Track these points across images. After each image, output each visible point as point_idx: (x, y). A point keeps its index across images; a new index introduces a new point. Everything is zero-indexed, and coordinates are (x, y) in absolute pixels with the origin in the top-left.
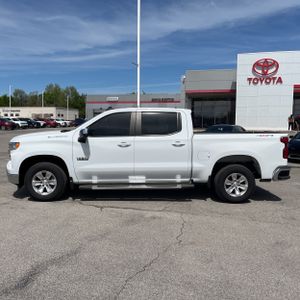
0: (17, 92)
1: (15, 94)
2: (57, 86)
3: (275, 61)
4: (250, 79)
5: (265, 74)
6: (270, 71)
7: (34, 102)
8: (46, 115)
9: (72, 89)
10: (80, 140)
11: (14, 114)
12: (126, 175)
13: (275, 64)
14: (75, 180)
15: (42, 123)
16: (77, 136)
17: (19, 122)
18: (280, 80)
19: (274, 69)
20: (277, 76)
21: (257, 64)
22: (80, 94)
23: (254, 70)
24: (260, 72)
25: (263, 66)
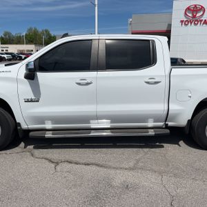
0: (6, 34)
1: (5, 35)
2: (36, 29)
3: (202, 7)
4: (182, 21)
5: (194, 17)
7: (18, 41)
8: (28, 51)
9: (46, 31)
10: (27, 77)
11: (5, 49)
12: (87, 119)
13: (202, 9)
14: (24, 126)
15: (23, 56)
16: (23, 71)
17: (5, 56)
18: (205, 22)
19: (201, 13)
21: (188, 9)
22: (52, 35)
23: (185, 14)
24: (190, 15)
25: (193, 11)
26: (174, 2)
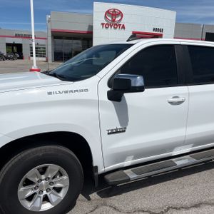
3: (120, 12)
4: (103, 24)
5: (113, 20)
6: (118, 19)
13: (120, 14)
14: (101, 169)
18: (123, 27)
19: (120, 18)
20: (121, 23)
21: (108, 12)
23: (106, 17)
24: (110, 19)
25: (112, 15)
26: (94, 3)
